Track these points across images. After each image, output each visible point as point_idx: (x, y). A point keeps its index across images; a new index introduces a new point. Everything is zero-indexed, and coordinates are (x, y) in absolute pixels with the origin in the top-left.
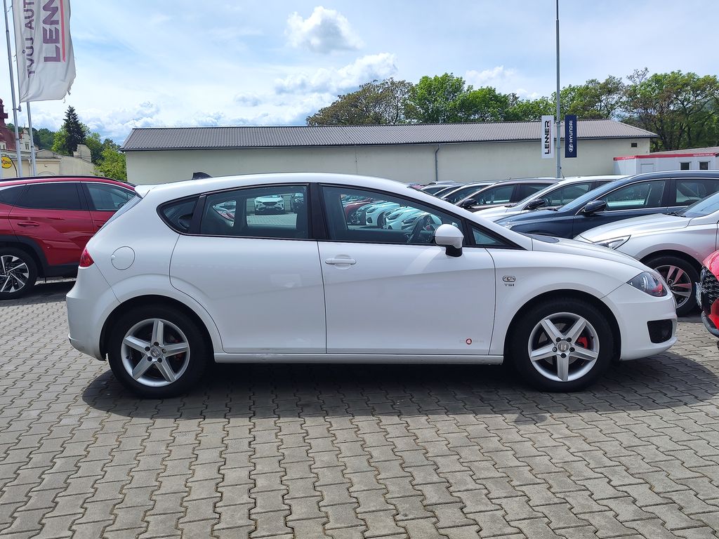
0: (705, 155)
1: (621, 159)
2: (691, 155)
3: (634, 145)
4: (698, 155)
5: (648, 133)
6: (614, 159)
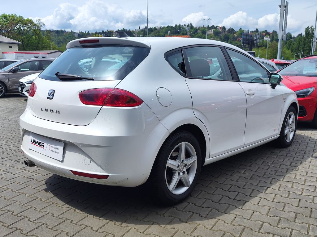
0: (44, 54)
1: (6, 53)
2: (39, 53)
3: (10, 47)
4: (41, 54)
5: (17, 42)
6: (2, 53)
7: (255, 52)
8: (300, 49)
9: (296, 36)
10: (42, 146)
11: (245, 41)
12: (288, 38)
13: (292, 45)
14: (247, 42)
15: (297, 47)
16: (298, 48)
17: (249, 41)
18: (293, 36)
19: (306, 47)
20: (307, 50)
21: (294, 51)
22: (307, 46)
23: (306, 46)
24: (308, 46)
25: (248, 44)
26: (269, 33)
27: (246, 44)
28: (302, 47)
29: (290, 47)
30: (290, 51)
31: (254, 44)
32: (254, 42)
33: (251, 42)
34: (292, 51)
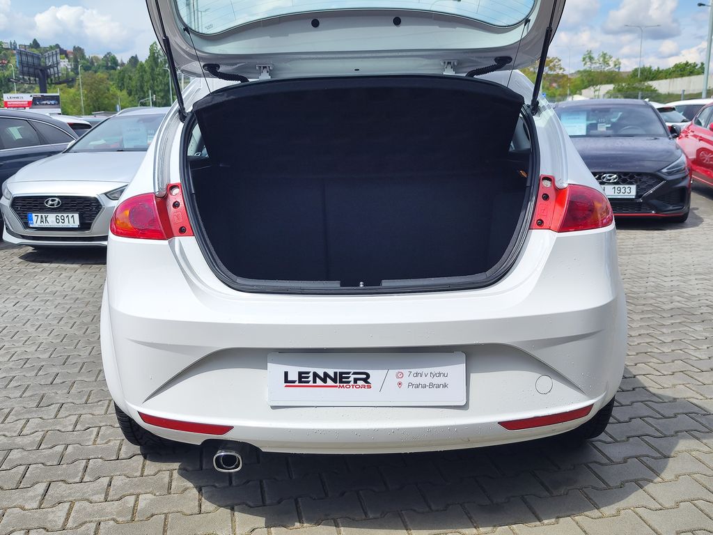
7: (58, 94)
8: (145, 89)
9: (126, 61)
10: (360, 383)
11: (25, 69)
12: (110, 64)
13: (126, 80)
14: (31, 70)
15: (138, 84)
16: (142, 87)
17: (35, 69)
18: (119, 62)
19: (157, 86)
20: (161, 91)
21: (133, 93)
22: (159, 82)
23: (157, 82)
24: (161, 83)
25: (35, 76)
26: (66, 51)
27: (29, 75)
28: (149, 84)
29: (123, 84)
30: (125, 92)
31: (48, 76)
32: (47, 73)
33: (41, 70)
34: (130, 94)
